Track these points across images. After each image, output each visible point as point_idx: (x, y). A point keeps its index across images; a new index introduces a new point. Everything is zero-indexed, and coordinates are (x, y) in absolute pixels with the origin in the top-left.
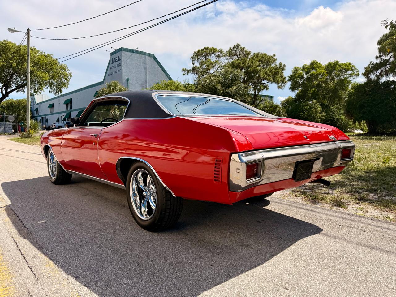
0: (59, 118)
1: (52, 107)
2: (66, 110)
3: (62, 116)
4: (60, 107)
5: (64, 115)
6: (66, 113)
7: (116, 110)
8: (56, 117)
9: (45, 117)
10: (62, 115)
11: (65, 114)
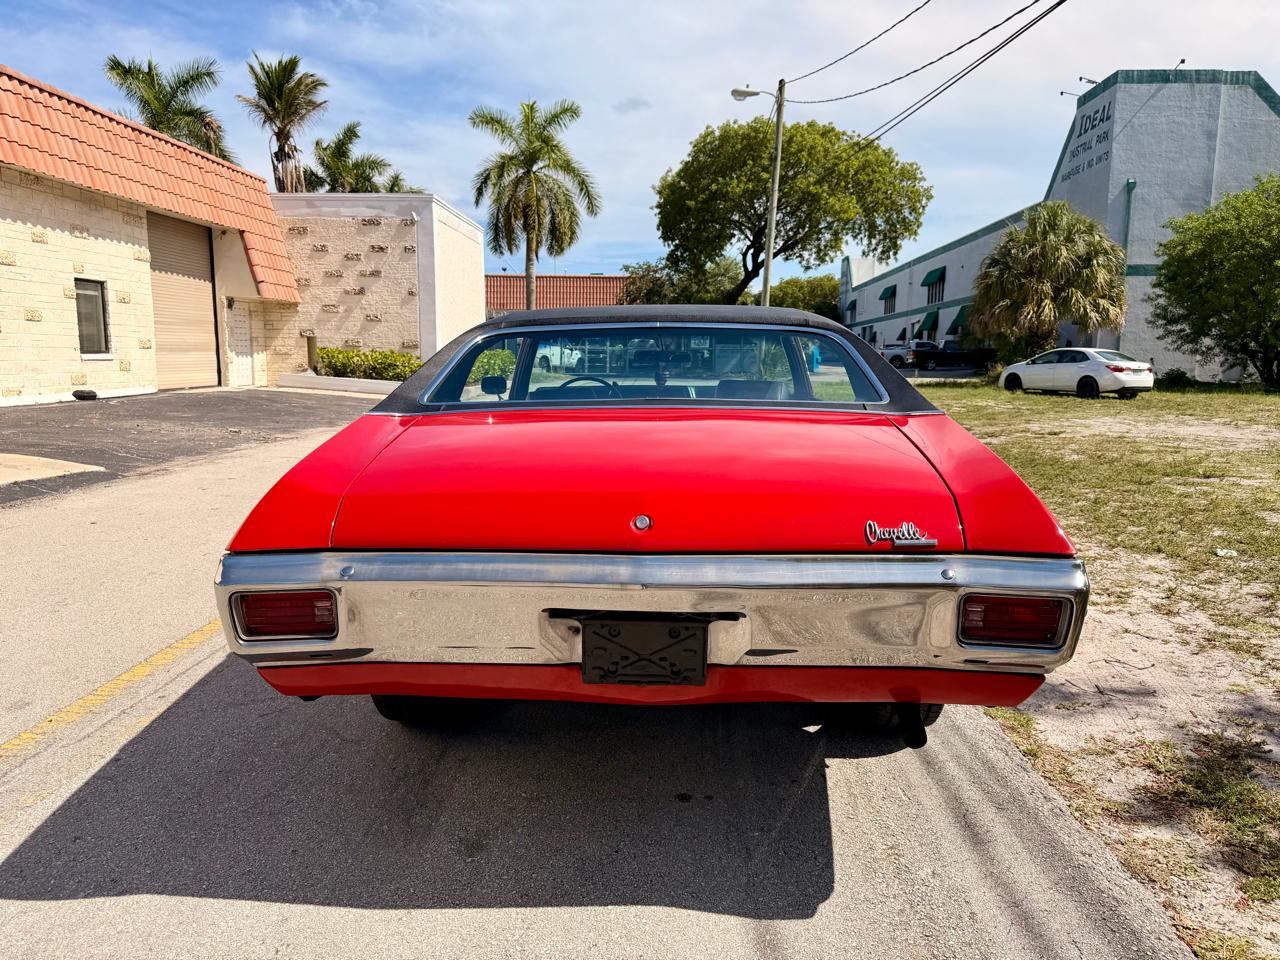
0: (904, 330)
1: (890, 294)
2: (925, 304)
3: (913, 324)
4: (913, 297)
5: (919, 321)
6: (925, 314)
7: (1047, 301)
8: (898, 325)
9: (871, 327)
10: (913, 321)
11: (922, 317)
